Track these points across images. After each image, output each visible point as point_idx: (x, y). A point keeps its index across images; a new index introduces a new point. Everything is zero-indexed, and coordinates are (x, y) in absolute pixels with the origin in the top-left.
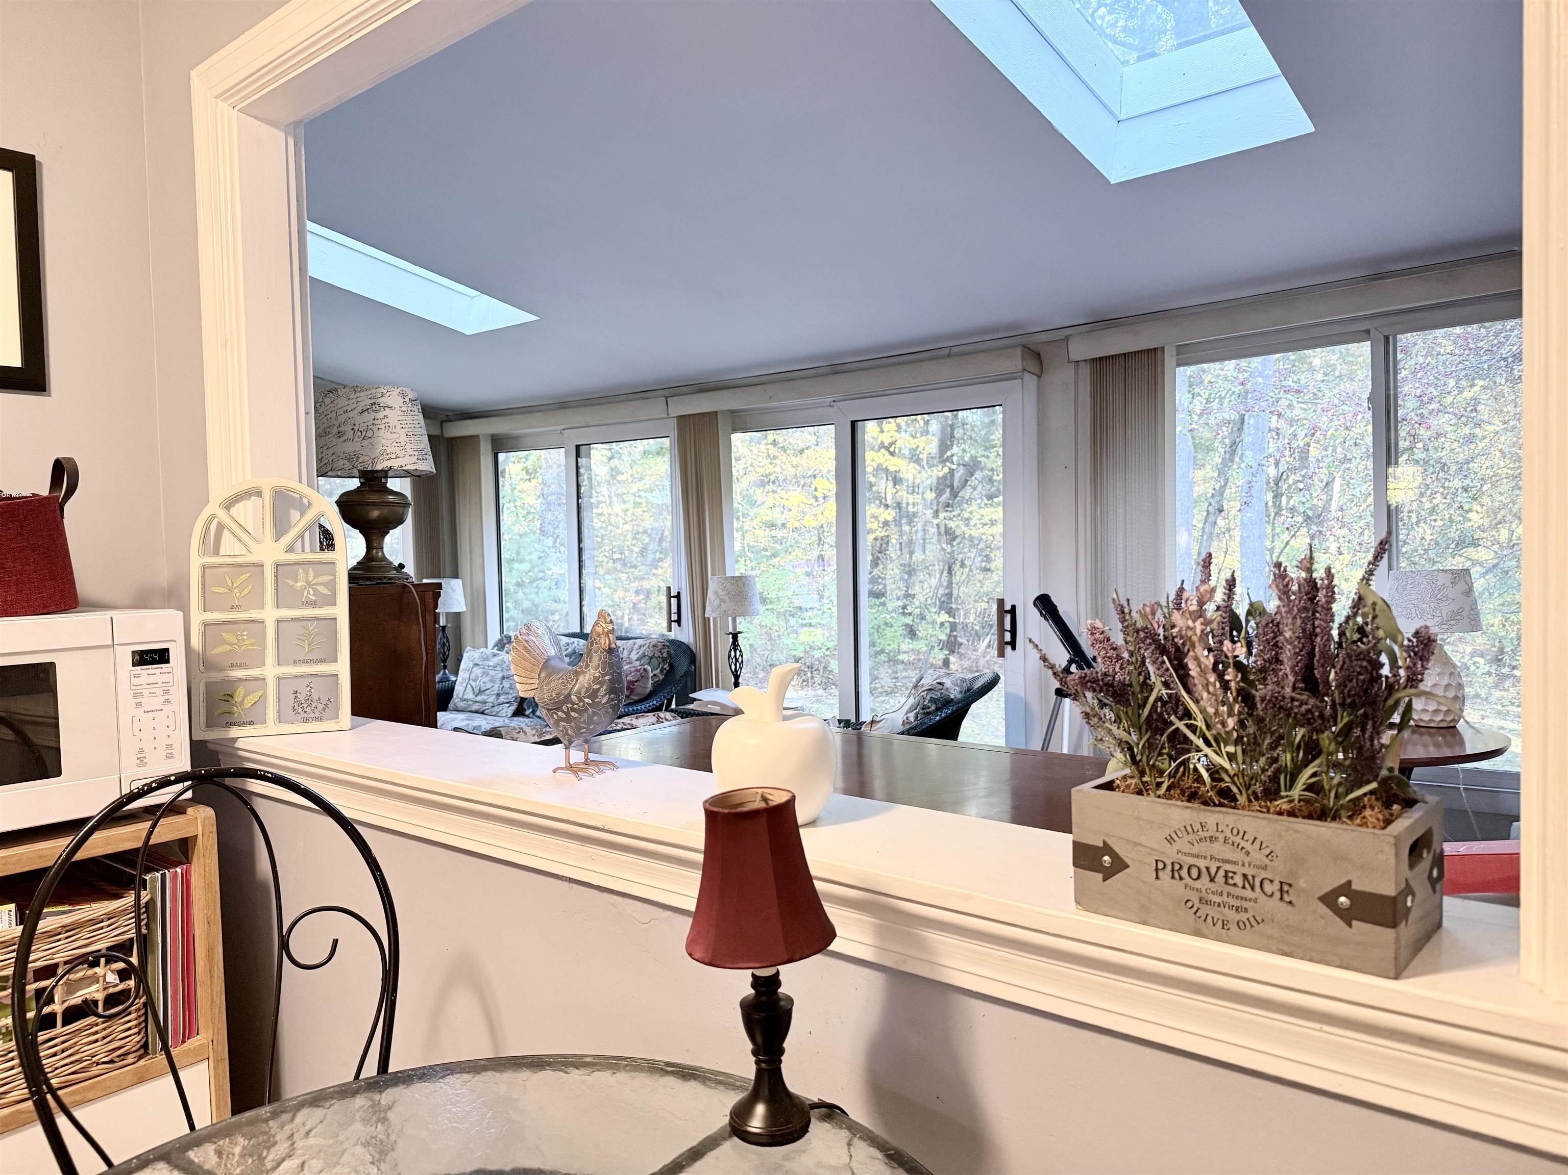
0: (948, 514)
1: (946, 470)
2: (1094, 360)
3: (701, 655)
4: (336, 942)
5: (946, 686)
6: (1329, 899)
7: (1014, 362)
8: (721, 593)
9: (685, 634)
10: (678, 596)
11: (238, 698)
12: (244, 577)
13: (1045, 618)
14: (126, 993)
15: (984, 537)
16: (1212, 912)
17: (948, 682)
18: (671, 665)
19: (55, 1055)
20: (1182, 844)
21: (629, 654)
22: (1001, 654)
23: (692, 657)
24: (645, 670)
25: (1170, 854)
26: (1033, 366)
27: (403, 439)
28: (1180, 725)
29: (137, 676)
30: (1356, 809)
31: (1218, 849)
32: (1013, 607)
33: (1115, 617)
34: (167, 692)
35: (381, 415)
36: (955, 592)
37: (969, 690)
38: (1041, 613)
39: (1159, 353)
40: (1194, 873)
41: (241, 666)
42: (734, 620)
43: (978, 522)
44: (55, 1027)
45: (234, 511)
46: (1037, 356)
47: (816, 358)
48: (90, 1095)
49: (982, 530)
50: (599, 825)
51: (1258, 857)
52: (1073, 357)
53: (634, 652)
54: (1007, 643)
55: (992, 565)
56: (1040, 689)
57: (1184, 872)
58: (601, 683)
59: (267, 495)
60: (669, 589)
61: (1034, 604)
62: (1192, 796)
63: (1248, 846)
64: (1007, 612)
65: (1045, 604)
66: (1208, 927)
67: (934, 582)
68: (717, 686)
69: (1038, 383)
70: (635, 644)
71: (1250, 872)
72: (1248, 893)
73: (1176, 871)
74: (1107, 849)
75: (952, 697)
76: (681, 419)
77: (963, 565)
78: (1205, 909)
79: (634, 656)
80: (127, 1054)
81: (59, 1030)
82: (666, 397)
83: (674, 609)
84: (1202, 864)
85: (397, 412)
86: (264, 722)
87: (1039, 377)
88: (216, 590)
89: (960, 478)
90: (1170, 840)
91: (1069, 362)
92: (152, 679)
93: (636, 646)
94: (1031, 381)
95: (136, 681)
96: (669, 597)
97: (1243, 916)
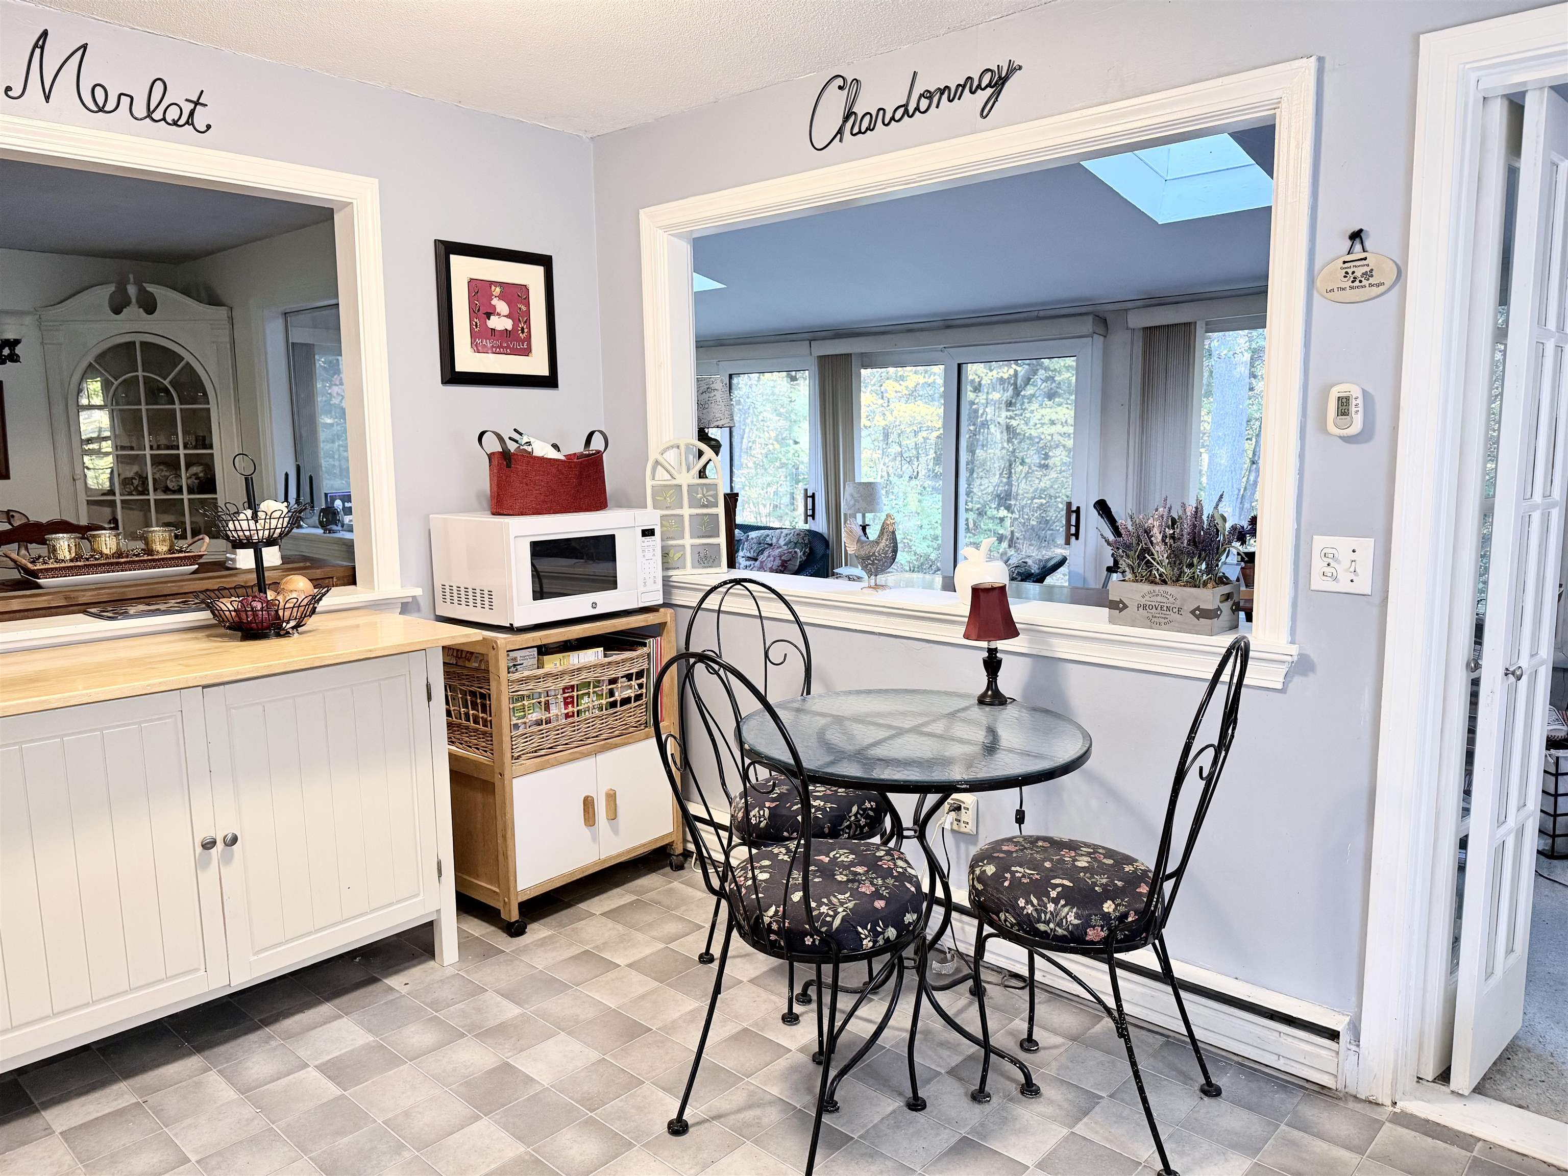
0: (1011, 413)
1: (1012, 372)
2: (1145, 329)
3: (832, 540)
4: (786, 655)
5: (1029, 564)
6: (1193, 612)
7: (1087, 325)
8: (856, 495)
9: (820, 525)
10: (813, 496)
11: (671, 555)
12: (672, 491)
13: (1102, 517)
14: (641, 695)
15: (1043, 437)
16: (1155, 620)
17: (1030, 562)
18: (811, 549)
19: (616, 720)
20: (1147, 598)
21: (778, 541)
22: (1068, 542)
23: (826, 543)
24: (795, 552)
25: (1143, 601)
26: (1101, 330)
27: (723, 408)
28: (1149, 558)
29: (643, 542)
30: (1205, 584)
31: (1159, 599)
32: (1078, 508)
33: (1129, 520)
34: (654, 550)
35: (712, 395)
36: (1014, 489)
37: (1044, 567)
38: (1099, 514)
39: (1193, 327)
40: (1151, 607)
41: (673, 539)
42: (864, 516)
43: (1038, 422)
44: (616, 707)
45: (664, 455)
46: (1105, 321)
47: (935, 315)
48: (630, 741)
49: (1041, 430)
50: (901, 607)
51: (1172, 600)
52: (1131, 325)
53: (782, 539)
54: (1072, 535)
55: (1050, 462)
56: (1096, 567)
57: (1147, 608)
58: (889, 547)
59: (683, 448)
60: (806, 490)
61: (1094, 506)
62: (1152, 582)
63: (1168, 597)
64: (1073, 512)
65: (1102, 507)
66: (1153, 626)
67: (995, 480)
68: (846, 565)
69: (1104, 342)
70: (782, 532)
71: (1168, 605)
72: (1168, 613)
73: (1144, 607)
74: (1121, 602)
75: (1033, 571)
76: (820, 358)
77: (1023, 463)
78: (1154, 619)
79: (782, 542)
80: (640, 724)
81: (619, 709)
82: (810, 341)
83: (810, 506)
84: (1153, 604)
85: (720, 392)
86: (684, 567)
87: (1105, 337)
88: (659, 498)
89: (1023, 376)
90: (1143, 597)
91: (1127, 328)
92: (649, 544)
93: (783, 534)
94: (1099, 340)
95: (643, 544)
96: (806, 497)
97: (1166, 620)
